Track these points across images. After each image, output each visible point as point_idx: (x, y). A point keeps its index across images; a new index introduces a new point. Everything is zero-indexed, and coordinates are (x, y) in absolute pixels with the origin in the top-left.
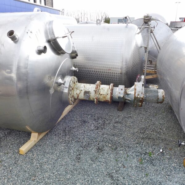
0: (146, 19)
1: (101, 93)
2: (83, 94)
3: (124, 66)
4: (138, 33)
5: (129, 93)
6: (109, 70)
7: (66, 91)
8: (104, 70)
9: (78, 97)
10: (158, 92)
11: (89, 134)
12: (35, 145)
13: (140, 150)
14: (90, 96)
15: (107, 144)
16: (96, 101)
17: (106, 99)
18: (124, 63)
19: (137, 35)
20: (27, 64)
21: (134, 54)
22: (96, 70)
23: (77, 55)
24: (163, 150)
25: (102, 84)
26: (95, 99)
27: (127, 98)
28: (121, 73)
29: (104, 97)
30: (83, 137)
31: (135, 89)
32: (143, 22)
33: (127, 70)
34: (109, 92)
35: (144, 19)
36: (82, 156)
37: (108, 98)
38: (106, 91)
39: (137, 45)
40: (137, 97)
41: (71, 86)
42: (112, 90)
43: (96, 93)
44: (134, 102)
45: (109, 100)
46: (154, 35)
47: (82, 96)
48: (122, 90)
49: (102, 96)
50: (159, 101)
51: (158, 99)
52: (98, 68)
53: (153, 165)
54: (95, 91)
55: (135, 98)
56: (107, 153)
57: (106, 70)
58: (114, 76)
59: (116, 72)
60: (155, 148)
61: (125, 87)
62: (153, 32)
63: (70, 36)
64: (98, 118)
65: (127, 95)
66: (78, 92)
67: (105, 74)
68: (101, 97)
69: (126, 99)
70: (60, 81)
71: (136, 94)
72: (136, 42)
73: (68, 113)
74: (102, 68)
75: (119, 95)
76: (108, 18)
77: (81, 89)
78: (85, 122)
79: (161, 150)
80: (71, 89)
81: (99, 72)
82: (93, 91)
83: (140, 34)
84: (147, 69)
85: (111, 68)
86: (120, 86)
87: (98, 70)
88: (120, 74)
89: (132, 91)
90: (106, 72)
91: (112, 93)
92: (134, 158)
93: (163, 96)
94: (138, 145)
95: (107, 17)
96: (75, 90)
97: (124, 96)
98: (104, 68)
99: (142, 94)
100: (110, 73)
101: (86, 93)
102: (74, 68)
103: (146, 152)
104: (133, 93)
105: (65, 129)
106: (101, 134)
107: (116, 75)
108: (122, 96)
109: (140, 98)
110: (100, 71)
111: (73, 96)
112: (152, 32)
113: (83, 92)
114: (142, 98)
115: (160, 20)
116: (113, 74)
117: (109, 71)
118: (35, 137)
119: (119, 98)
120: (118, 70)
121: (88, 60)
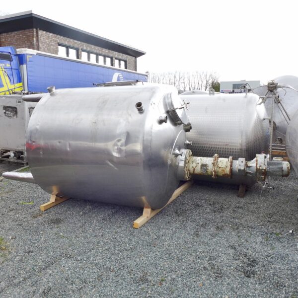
0: (271, 87)
1: (220, 166)
2: (200, 167)
3: (244, 141)
4: (260, 104)
5: (250, 165)
6: (226, 145)
7: (182, 164)
8: (221, 145)
9: (194, 170)
10: (282, 164)
11: (205, 216)
12: (147, 222)
13: (266, 231)
14: (207, 169)
15: (227, 225)
16: (215, 175)
17: (226, 173)
18: (244, 137)
19: (259, 106)
20: (151, 132)
21: (255, 127)
22: (210, 146)
23: (191, 128)
24: (293, 232)
25: (221, 157)
26: (213, 173)
27: (248, 171)
28: (241, 149)
29: (223, 170)
30: (198, 218)
31: (257, 161)
32: (267, 91)
33: (248, 145)
34: (229, 164)
35: (268, 87)
36: (200, 232)
37: (228, 171)
38: (225, 164)
39: (258, 117)
40: (259, 169)
41: (187, 158)
42: (232, 162)
43: (214, 165)
44: (256, 175)
45: (229, 173)
46: (282, 105)
47: (198, 170)
48: (242, 162)
49: (221, 168)
50: (285, 173)
51: (283, 171)
52: (213, 143)
53: (280, 242)
54: (213, 164)
55: (257, 170)
56: (228, 232)
57: (223, 145)
58: (233, 152)
59: (234, 148)
60: (283, 230)
61: (246, 160)
62: (281, 102)
63: (185, 108)
64: (214, 204)
65: (248, 169)
66: (194, 165)
67: (222, 150)
68: (220, 170)
69: (247, 173)
70: (177, 151)
71: (258, 165)
72: (257, 114)
73: (177, 197)
74: (218, 143)
75: (239, 168)
76: (217, 82)
77: (198, 162)
78: (198, 206)
79: (291, 232)
80: (187, 162)
81: (214, 148)
82: (211, 163)
83: (263, 104)
84: (273, 149)
85: (229, 143)
86: (239, 159)
87: (213, 146)
88: (239, 150)
89: (253, 163)
90: (223, 148)
91: (231, 166)
92: (258, 236)
93: (288, 168)
94: (263, 227)
95: (215, 81)
96: (191, 163)
97: (244, 169)
98: (220, 144)
99: (264, 165)
100: (228, 149)
101: (204, 166)
102: (187, 142)
103: (273, 233)
104: (254, 165)
105: (177, 210)
106: (219, 216)
107: (235, 151)
108: (242, 168)
109: (262, 169)
110: (215, 146)
111: (188, 170)
112: (279, 102)
113: (200, 165)
114: (265, 170)
115: (290, 86)
116: (232, 150)
117: (227, 147)
118: (147, 213)
119: (240, 170)
120: (237, 145)
121: (201, 135)
